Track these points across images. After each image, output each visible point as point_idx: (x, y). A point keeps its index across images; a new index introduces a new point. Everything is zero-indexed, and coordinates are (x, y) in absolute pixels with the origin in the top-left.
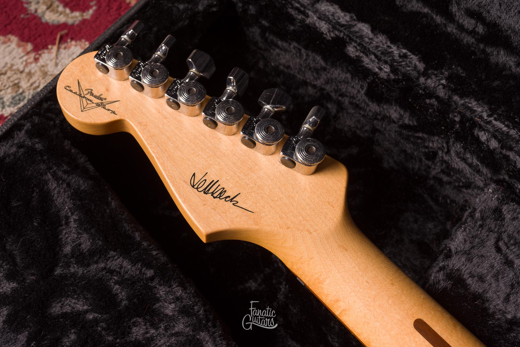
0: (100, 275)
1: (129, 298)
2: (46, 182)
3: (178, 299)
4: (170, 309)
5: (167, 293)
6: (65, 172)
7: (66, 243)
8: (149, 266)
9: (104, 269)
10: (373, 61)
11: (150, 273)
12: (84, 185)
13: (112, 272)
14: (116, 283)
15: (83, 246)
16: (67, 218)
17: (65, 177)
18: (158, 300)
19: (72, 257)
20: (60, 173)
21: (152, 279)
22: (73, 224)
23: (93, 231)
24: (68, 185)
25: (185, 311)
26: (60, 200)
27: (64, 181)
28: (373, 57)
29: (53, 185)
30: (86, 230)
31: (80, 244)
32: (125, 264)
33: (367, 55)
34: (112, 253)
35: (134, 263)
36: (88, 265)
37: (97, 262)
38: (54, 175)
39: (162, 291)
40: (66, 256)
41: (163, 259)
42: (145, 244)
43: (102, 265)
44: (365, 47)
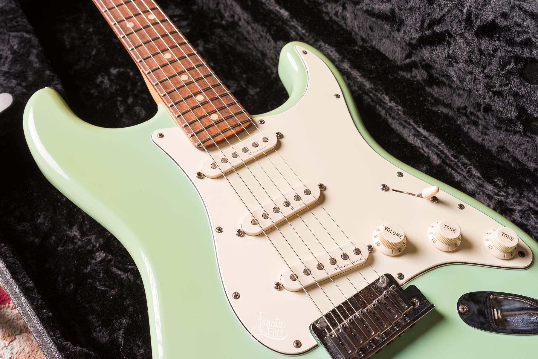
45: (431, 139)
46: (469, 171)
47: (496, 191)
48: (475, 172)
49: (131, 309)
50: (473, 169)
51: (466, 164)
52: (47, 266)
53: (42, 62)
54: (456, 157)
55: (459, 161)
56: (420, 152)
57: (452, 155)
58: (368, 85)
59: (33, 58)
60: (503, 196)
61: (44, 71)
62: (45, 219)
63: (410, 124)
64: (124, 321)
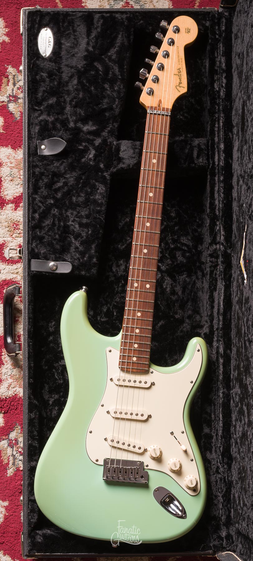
0: (110, 66)
1: (111, 78)
2: (119, 34)
3: (120, 88)
4: (116, 88)
5: (119, 85)
6: (125, 36)
7: (110, 53)
8: (121, 76)
9: (112, 66)
10: (217, 85)
11: (120, 77)
12: (126, 43)
13: (113, 69)
14: (112, 72)
15: (113, 57)
16: (116, 47)
17: (124, 37)
18: (116, 84)
19: (109, 56)
20: (124, 35)
21: (119, 79)
22: (115, 50)
23: (118, 56)
24: (123, 40)
25: (119, 92)
26: (118, 41)
27: (123, 38)
28: (218, 83)
29: (120, 36)
30: (117, 54)
31: (112, 56)
32: (117, 70)
33: (218, 82)
34: (117, 65)
35: (119, 71)
36: (110, 62)
37: (112, 63)
38: (123, 34)
39: (118, 83)
40: (108, 55)
41: (126, 78)
42: (125, 70)
43: (113, 65)
44: (220, 79)
45: (221, 422)
46: (220, 447)
47: (221, 462)
48: (221, 449)
49: (62, 394)
50: (222, 448)
51: (222, 444)
52: (43, 349)
53: (96, 252)
54: (221, 437)
55: (221, 440)
56: (212, 424)
57: (221, 435)
58: (221, 377)
59: (93, 246)
60: (221, 466)
61: (93, 258)
62: (54, 325)
63: (219, 410)
64: (56, 396)
